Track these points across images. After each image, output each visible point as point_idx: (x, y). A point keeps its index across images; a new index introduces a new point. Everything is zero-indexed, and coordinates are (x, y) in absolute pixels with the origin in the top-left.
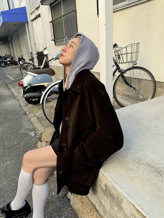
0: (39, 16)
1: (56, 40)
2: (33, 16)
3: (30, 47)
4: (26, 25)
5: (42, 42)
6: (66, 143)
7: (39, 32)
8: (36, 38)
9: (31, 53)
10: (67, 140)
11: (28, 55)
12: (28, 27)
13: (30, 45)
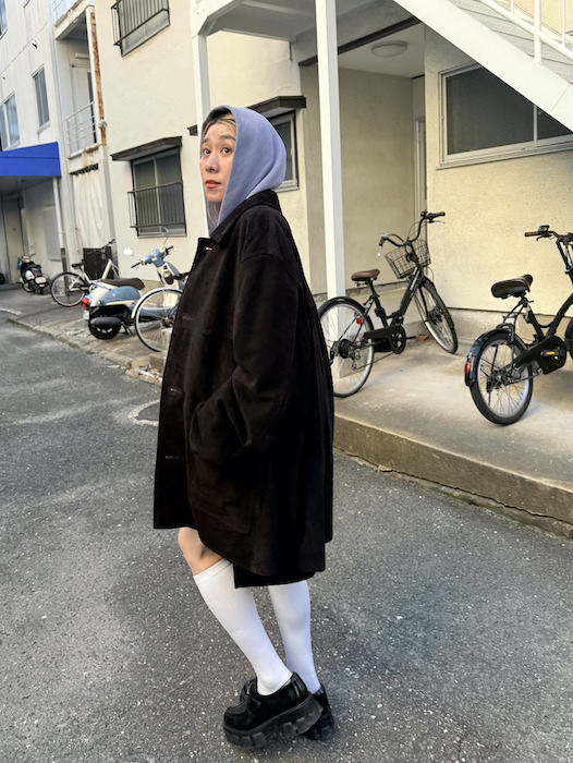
0: (96, 167)
1: (142, 227)
2: (78, 165)
3: (61, 236)
4: (55, 183)
5: (100, 225)
6: (180, 386)
7: (92, 201)
8: (82, 214)
9: (63, 250)
10: (181, 377)
11: (49, 254)
12: (59, 188)
13: (60, 230)
